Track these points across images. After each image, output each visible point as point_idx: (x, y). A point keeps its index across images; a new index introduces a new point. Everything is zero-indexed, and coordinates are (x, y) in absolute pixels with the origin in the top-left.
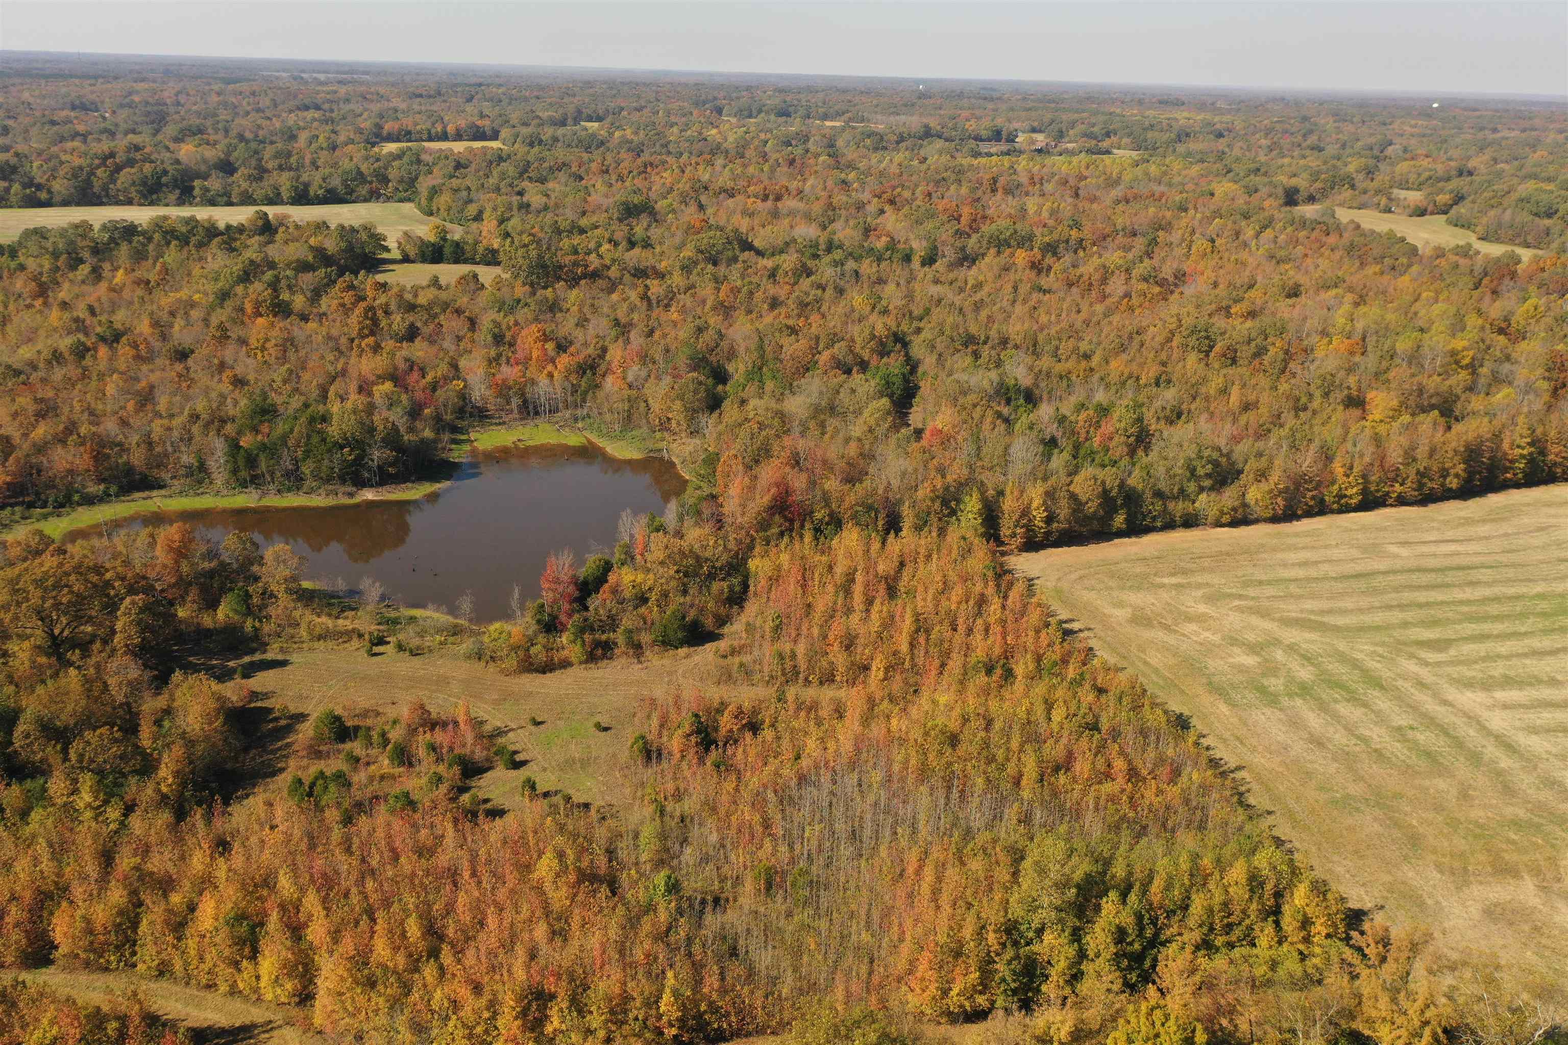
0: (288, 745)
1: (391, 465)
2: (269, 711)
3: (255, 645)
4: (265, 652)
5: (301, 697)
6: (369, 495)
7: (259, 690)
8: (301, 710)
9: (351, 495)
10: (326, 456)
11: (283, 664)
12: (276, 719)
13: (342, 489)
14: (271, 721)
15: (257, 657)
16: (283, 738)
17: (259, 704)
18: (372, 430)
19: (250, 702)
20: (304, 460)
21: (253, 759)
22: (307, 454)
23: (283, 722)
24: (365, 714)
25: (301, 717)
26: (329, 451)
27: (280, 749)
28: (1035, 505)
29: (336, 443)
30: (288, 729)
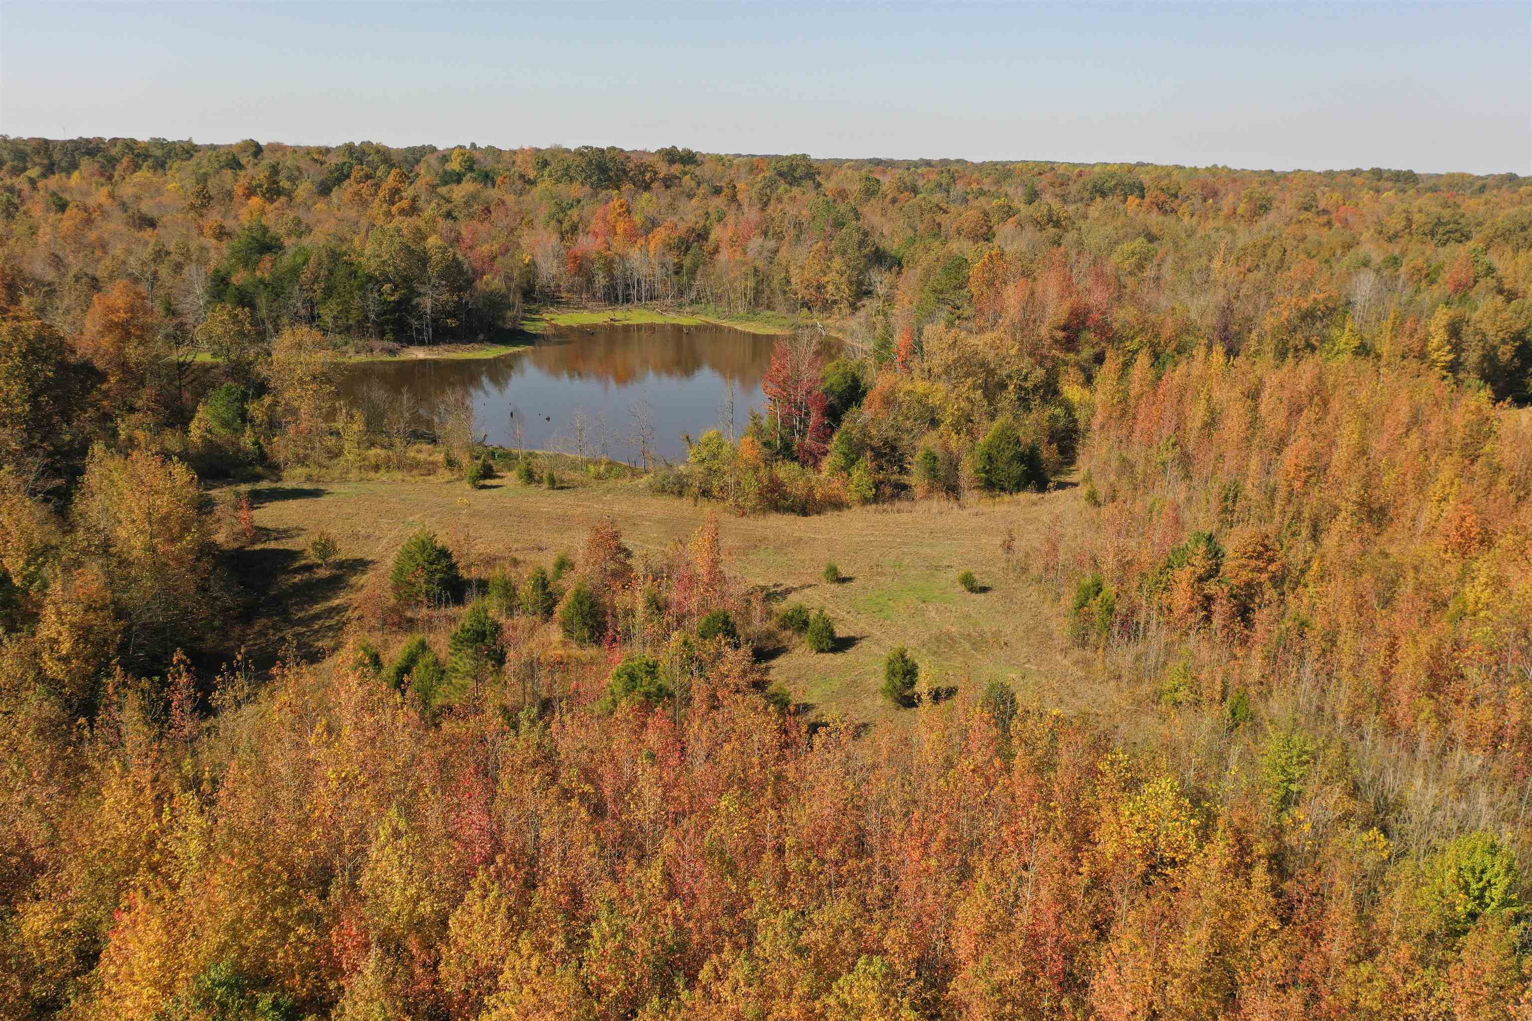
0: (338, 610)
1: (450, 315)
2: (292, 555)
3: (259, 469)
4: (280, 479)
5: (355, 536)
6: (419, 354)
7: (270, 525)
8: (359, 555)
9: (391, 352)
10: (357, 294)
11: (315, 494)
12: (309, 568)
13: (377, 344)
14: (297, 571)
15: (264, 485)
16: (327, 598)
17: (272, 545)
18: (424, 260)
19: (253, 543)
20: (324, 301)
21: (262, 634)
22: (329, 292)
23: (323, 573)
24: (490, 561)
25: (359, 565)
26: (361, 287)
27: (317, 617)
28: (1434, 343)
29: (370, 278)
30: (335, 583)
